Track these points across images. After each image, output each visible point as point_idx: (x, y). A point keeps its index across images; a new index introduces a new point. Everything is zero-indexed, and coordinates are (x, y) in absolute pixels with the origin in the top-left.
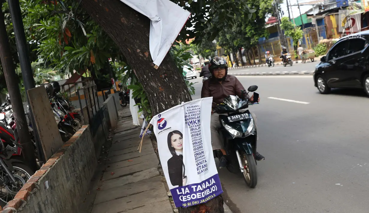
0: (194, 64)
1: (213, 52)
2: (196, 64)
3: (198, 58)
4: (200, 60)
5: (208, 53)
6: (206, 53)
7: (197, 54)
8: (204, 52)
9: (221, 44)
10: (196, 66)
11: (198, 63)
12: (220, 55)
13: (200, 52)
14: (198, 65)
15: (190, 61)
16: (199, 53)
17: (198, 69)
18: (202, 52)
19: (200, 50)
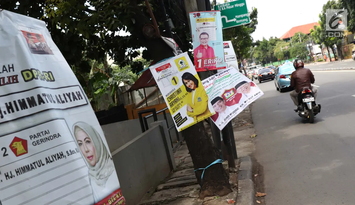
0: (315, 54)
1: (339, 40)
2: (318, 55)
3: (321, 47)
4: (322, 51)
5: (333, 41)
6: (331, 41)
7: (319, 43)
8: (328, 40)
9: (351, 28)
10: (318, 57)
11: (320, 53)
12: (347, 43)
13: (323, 40)
14: (319, 56)
15: (311, 52)
16: (322, 42)
17: (319, 60)
18: (325, 40)
19: (323, 38)
